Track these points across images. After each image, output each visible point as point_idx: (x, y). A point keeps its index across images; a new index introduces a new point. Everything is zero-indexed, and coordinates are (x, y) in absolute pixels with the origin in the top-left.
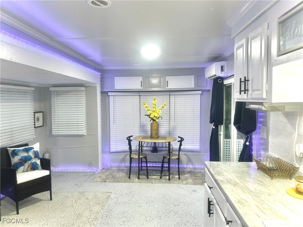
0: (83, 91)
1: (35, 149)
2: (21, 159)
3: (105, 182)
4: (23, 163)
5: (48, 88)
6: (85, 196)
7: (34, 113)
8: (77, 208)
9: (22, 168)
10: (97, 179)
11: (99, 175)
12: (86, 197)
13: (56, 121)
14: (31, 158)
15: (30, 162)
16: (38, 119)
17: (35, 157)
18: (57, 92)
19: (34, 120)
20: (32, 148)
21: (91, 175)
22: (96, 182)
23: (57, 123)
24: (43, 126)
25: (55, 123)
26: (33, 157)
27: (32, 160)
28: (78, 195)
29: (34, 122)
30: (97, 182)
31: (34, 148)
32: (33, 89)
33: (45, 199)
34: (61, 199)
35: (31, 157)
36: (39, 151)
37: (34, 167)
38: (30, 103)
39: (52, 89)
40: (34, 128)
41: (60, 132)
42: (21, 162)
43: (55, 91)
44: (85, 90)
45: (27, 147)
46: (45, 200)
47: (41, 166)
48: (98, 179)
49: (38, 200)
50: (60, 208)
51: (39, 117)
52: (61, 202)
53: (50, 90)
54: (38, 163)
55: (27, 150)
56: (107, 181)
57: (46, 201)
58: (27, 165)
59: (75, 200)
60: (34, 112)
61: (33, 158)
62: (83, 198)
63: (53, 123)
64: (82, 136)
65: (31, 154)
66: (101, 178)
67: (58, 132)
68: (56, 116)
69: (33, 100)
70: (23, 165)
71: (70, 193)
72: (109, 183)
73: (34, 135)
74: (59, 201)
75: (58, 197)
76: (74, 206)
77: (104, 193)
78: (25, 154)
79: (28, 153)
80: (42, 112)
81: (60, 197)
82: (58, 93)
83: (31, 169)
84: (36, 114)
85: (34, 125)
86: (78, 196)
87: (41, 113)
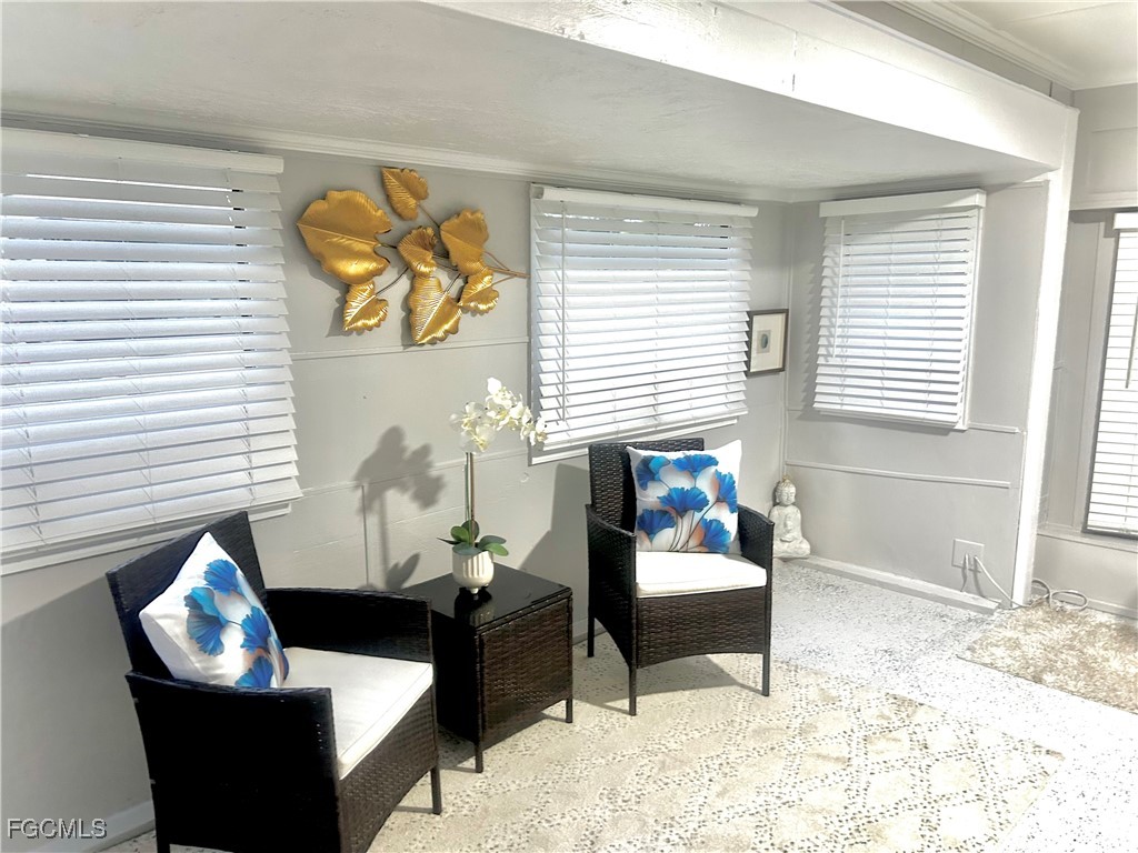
0: (975, 212)
1: (723, 468)
2: (668, 500)
3: (1037, 679)
4: (674, 514)
5: (816, 205)
6: (917, 729)
7: (750, 314)
8: (864, 777)
9: (666, 536)
10: (994, 650)
11: (1009, 634)
12: (921, 738)
13: (837, 351)
14: (705, 502)
15: (698, 516)
16: (765, 342)
17: (718, 500)
18: (851, 220)
19: (749, 344)
20: (712, 461)
21: (970, 620)
22: (985, 665)
23: (838, 361)
24: (782, 369)
25: (832, 361)
26: (711, 498)
27: (705, 509)
28: (887, 713)
29: (748, 354)
30: (991, 665)
31: (716, 463)
32: (754, 212)
33: (745, 683)
34: (804, 705)
35: (702, 496)
36: (736, 478)
37: (710, 540)
38: (733, 273)
39: (829, 210)
40: (745, 378)
41: (847, 400)
42: (667, 508)
43: (843, 218)
44: (984, 205)
45: (692, 453)
46: (743, 686)
47: (738, 542)
48: (1000, 652)
49: (720, 679)
50: (790, 748)
51: (769, 331)
52: (800, 720)
53: (821, 215)
54: (727, 527)
55: (693, 467)
56: (1048, 677)
57: (745, 693)
58: (686, 524)
59: (863, 733)
60: (748, 313)
61: (710, 504)
62: (903, 734)
63: (821, 361)
64: (944, 430)
65: (704, 484)
66: (1018, 653)
67: (837, 400)
68: (839, 331)
69: (750, 261)
70: (671, 523)
71: (853, 686)
72: (1057, 692)
73: (743, 405)
74: (799, 710)
75: (797, 689)
76: (854, 762)
77: (1019, 746)
78: (682, 482)
79: (695, 478)
80: (786, 312)
81: (803, 691)
82: (856, 228)
83: (701, 545)
84: (756, 318)
85: (748, 363)
86: (882, 716)
87: (780, 318)
